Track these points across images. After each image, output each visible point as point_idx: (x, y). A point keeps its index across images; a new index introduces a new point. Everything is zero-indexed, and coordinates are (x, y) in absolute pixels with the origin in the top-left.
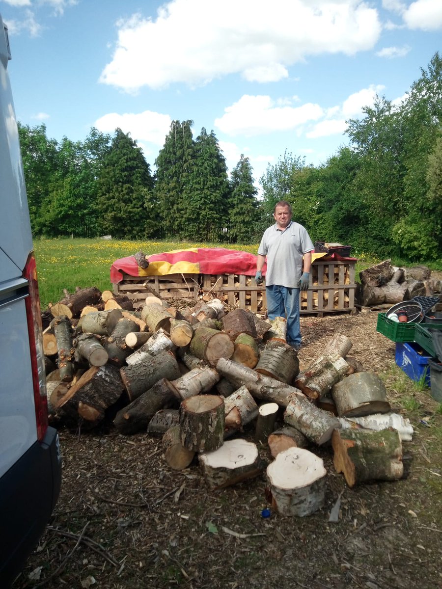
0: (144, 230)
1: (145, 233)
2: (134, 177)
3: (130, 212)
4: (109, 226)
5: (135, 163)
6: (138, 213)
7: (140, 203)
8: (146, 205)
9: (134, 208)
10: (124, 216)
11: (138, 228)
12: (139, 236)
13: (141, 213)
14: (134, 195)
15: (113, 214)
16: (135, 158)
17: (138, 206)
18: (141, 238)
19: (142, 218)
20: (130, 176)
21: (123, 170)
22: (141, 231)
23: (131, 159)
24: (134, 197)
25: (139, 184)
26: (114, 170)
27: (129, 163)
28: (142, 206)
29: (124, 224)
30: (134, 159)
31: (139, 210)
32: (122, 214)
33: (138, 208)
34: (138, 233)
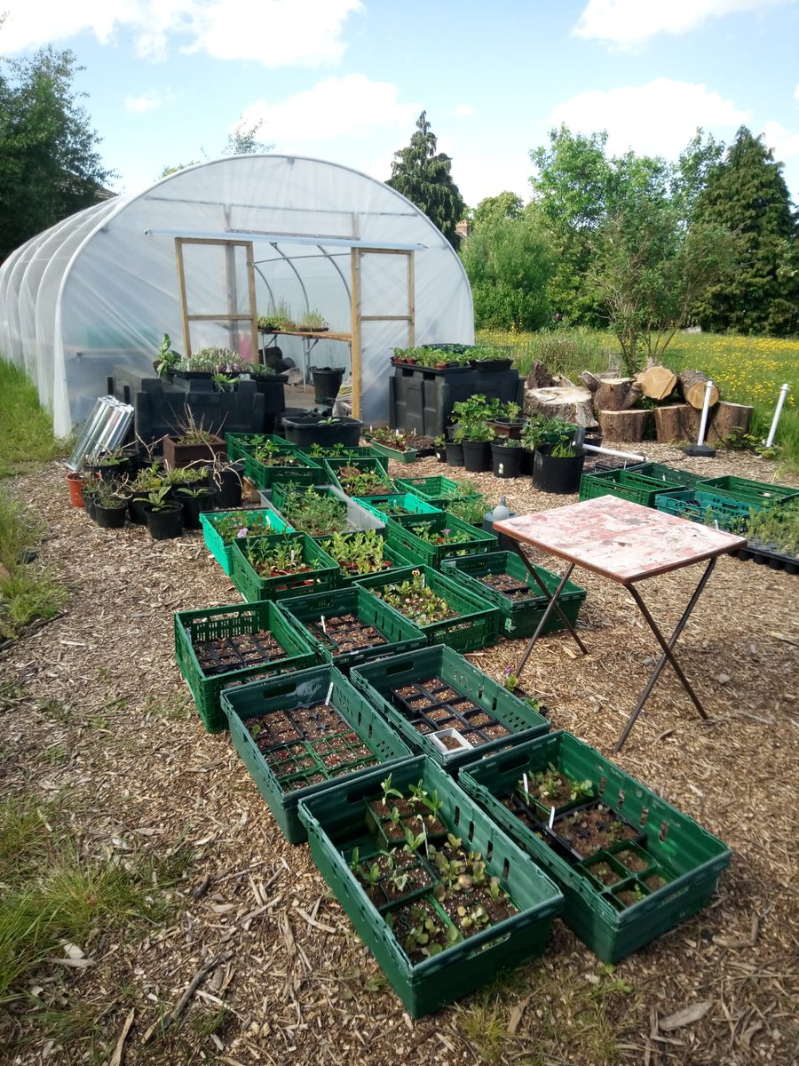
0: (766, 318)
1: (766, 323)
2: (764, 220)
3: (749, 285)
4: (705, 310)
5: (771, 191)
6: (763, 285)
7: (770, 267)
8: (780, 272)
9: (755, 276)
10: (738, 292)
11: (754, 315)
12: (754, 328)
13: (767, 287)
14: (761, 253)
15: (718, 287)
16: (771, 182)
17: (765, 273)
18: (758, 332)
19: (767, 294)
20: (758, 216)
21: (747, 207)
22: (760, 319)
23: (762, 185)
24: (760, 256)
25: (772, 232)
26: (731, 208)
27: (761, 193)
28: (772, 272)
29: (730, 306)
30: (768, 185)
31: (765, 280)
32: (734, 289)
33: (763, 276)
34: (753, 323)
